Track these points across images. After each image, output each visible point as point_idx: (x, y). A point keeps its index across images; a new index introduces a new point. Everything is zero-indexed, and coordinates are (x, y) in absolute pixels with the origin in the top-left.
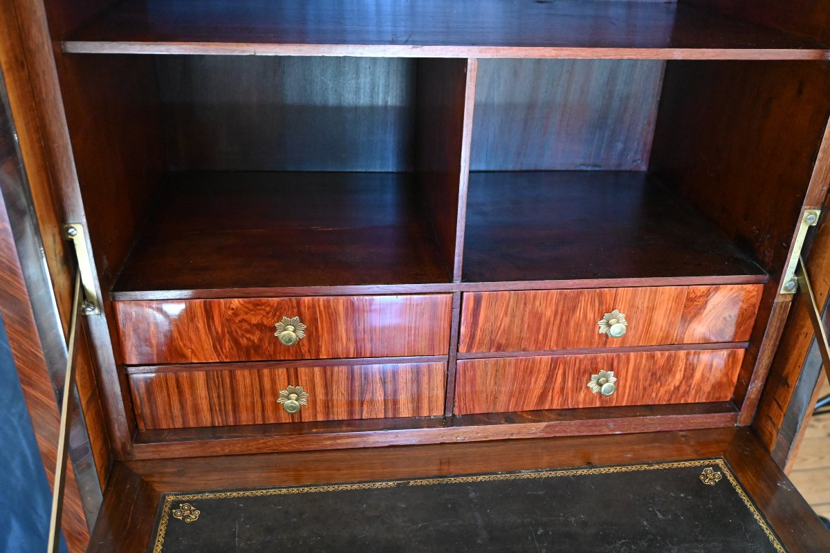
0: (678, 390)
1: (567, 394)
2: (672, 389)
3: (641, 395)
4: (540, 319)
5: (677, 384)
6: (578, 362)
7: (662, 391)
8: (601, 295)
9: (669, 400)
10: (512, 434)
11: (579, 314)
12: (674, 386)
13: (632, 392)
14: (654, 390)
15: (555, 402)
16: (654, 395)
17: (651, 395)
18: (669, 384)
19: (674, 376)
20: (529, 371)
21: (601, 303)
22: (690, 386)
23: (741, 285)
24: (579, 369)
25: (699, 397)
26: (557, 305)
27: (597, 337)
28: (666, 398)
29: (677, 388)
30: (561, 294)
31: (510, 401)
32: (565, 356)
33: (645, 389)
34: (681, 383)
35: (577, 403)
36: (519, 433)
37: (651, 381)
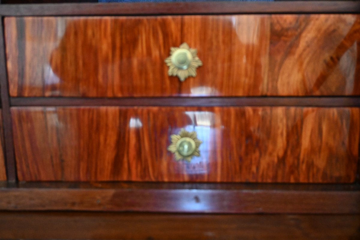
0: (284, 163)
1: (146, 160)
2: (276, 160)
3: (238, 167)
4: (96, 54)
5: (281, 153)
6: (151, 115)
7: (264, 162)
8: (164, 25)
9: (275, 176)
10: (73, 204)
11: (141, 48)
12: (278, 157)
13: (225, 162)
14: (253, 162)
15: (134, 171)
16: (254, 169)
17: (250, 169)
18: (271, 154)
19: (275, 143)
20: (95, 125)
21: (166, 35)
22: (298, 158)
23: (337, 16)
24: (155, 125)
25: (313, 175)
26: (113, 36)
27: (168, 82)
28: (271, 174)
29: (282, 160)
30: (116, 21)
31: (79, 166)
32: (136, 108)
33: (241, 159)
34: (285, 152)
35: (161, 174)
36: (81, 203)
37: (247, 146)
